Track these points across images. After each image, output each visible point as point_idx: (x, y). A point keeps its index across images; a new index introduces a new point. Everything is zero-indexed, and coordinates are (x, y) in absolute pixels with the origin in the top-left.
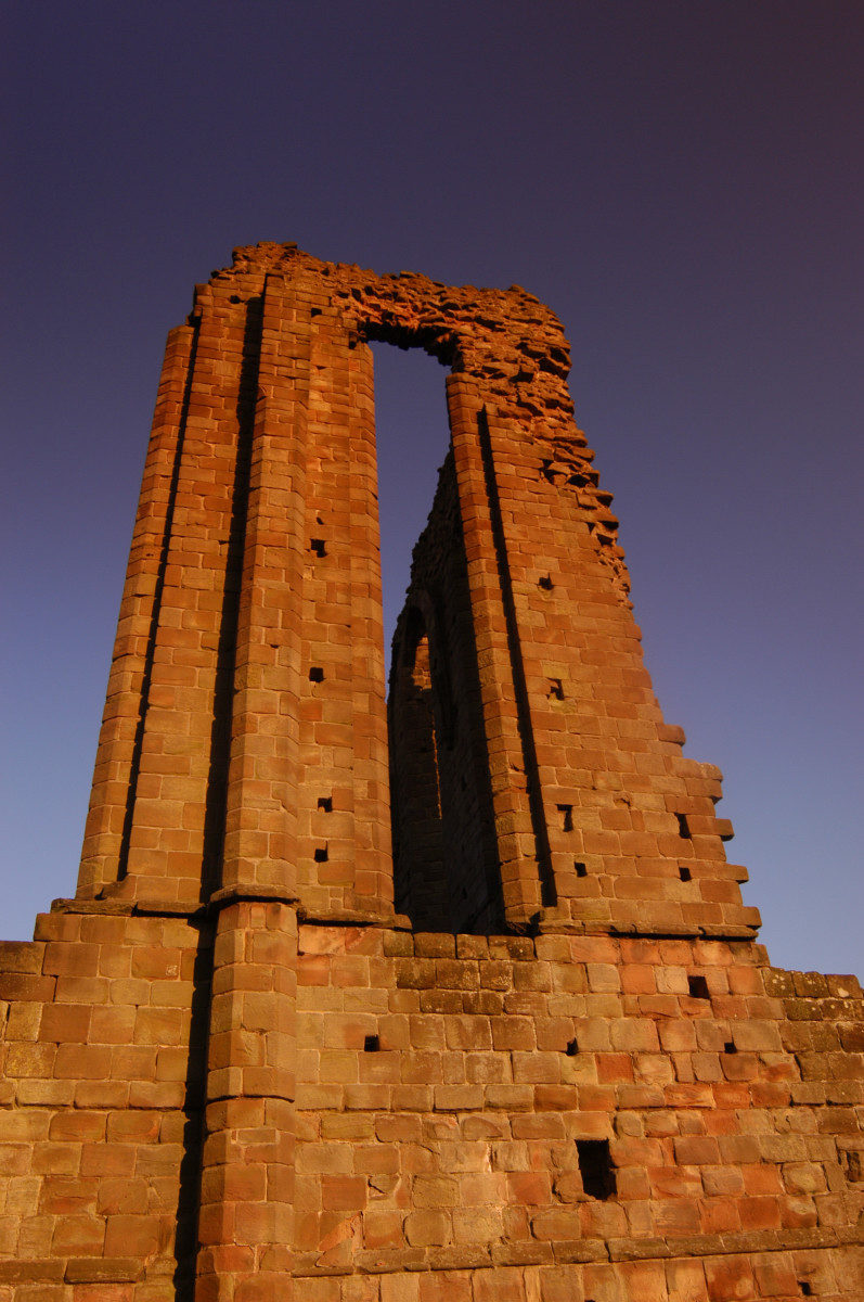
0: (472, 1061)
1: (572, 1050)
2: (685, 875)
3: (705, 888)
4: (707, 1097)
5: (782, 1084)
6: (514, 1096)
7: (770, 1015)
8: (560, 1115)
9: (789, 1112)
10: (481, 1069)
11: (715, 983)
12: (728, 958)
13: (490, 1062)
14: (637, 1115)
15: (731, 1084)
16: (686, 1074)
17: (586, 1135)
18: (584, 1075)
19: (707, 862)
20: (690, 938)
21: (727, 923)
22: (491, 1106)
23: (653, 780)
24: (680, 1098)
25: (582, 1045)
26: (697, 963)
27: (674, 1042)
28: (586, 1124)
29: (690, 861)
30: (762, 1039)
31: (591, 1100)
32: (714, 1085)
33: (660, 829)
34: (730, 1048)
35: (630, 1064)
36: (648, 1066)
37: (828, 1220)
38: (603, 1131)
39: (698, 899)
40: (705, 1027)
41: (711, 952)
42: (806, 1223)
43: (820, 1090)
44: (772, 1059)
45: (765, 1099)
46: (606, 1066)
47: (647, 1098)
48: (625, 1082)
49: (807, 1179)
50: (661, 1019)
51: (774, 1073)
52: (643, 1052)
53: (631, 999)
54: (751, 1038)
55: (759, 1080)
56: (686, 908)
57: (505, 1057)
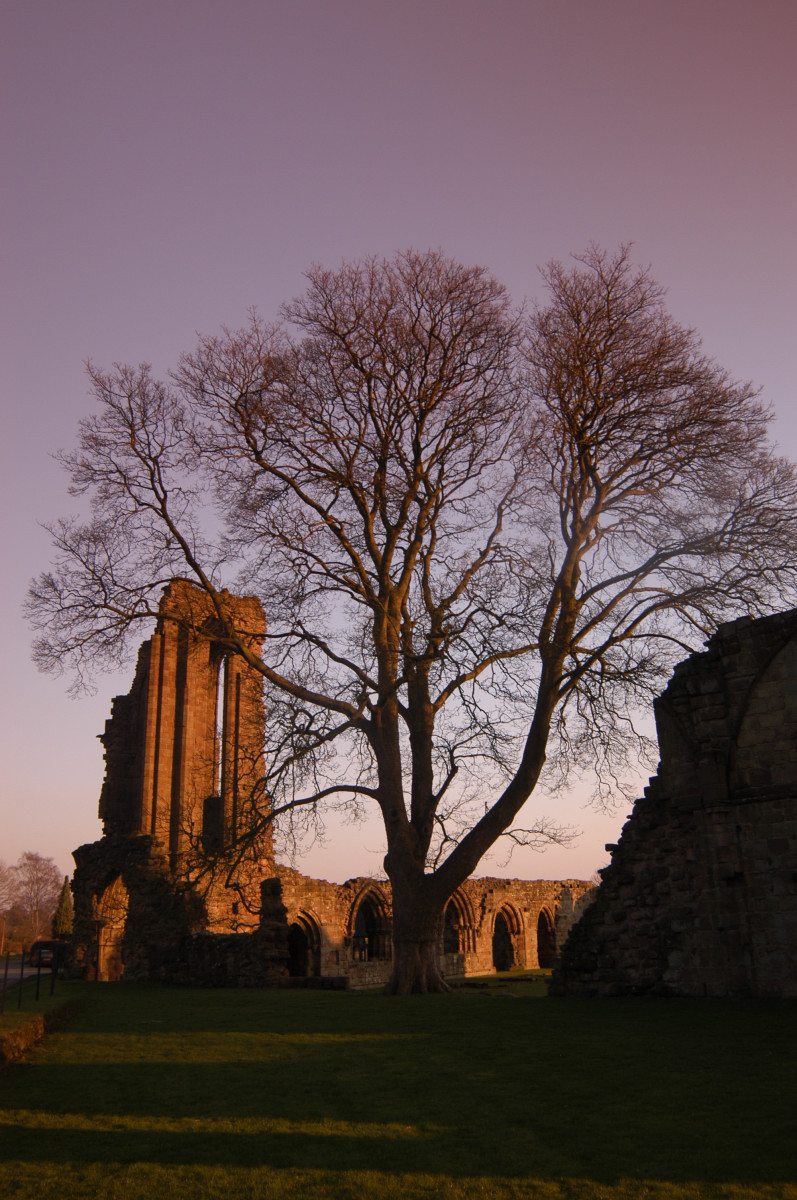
2: (262, 842)
16: (254, 889)
20: (261, 858)
24: (252, 895)
27: (253, 882)
47: (246, 894)
50: (252, 877)
52: (247, 884)
56: (262, 850)
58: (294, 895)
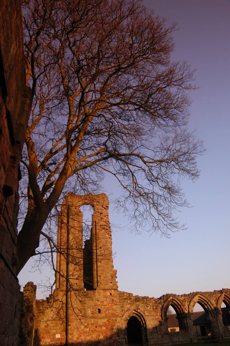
0: (89, 302)
1: (98, 301)
2: (111, 283)
3: (113, 284)
4: (110, 305)
5: (118, 303)
6: (92, 305)
7: (117, 297)
8: (96, 307)
9: (118, 306)
10: (90, 303)
11: (112, 294)
12: (114, 291)
13: (91, 302)
14: (103, 306)
15: (112, 304)
16: (108, 303)
17: (98, 308)
18: (99, 303)
19: (114, 281)
20: (111, 290)
21: (115, 288)
22: (90, 306)
23: (110, 272)
24: (107, 305)
25: (99, 300)
26: (111, 292)
27: (108, 300)
28: (98, 307)
29: (112, 281)
30: (116, 299)
31: (99, 305)
32: (111, 304)
33: (109, 278)
34: (113, 300)
35: (103, 302)
36: (105, 302)
37: (119, 315)
38: (100, 308)
39: (112, 285)
40: (111, 298)
41: (113, 291)
42: (117, 315)
43: (121, 304)
44: (117, 301)
45: (116, 304)
46: (101, 302)
47: (104, 305)
48: (102, 304)
49: (118, 312)
50: (107, 298)
51: (117, 302)
52: (105, 301)
53: (104, 296)
54: (115, 299)
55: (115, 303)
56: (111, 286)
57: (92, 302)
58: (129, 304)
